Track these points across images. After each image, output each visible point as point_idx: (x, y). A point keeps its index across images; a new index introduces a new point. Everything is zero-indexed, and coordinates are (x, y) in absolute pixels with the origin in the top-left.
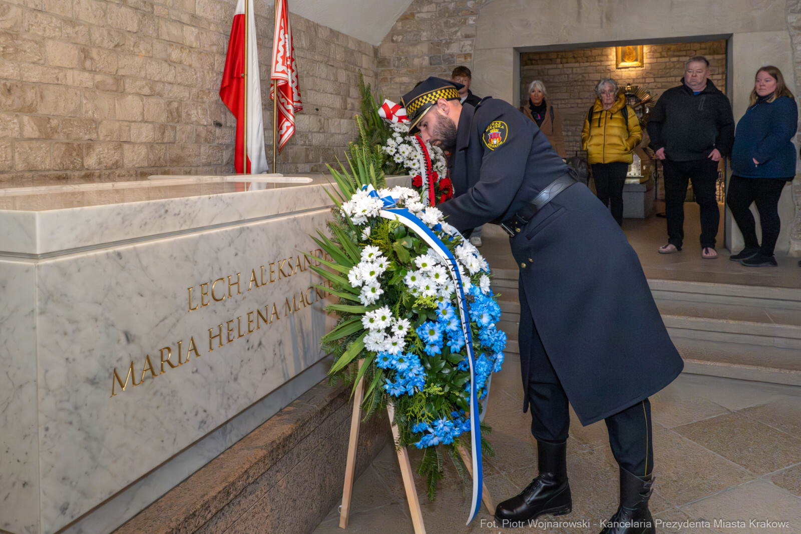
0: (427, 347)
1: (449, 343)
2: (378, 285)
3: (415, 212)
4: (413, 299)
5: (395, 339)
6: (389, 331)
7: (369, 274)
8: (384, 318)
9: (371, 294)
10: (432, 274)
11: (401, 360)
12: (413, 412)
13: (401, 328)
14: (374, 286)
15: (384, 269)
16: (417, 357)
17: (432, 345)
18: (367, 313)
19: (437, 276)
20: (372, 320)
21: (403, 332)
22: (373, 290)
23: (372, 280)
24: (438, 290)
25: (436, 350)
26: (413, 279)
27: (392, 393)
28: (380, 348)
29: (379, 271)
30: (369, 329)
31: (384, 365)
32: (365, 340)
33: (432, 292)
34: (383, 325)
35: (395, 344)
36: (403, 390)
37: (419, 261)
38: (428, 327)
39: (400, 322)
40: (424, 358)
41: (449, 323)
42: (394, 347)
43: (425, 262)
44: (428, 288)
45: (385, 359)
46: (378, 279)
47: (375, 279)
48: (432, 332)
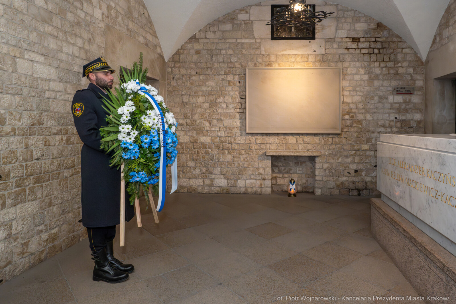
0: (143, 144)
1: (152, 145)
2: (129, 115)
3: (153, 96)
4: (142, 125)
5: (130, 137)
6: (129, 134)
7: (126, 110)
8: (128, 129)
9: (125, 118)
10: (152, 118)
11: (131, 145)
12: (131, 166)
13: (134, 133)
14: (127, 115)
15: (133, 111)
16: (138, 146)
17: (145, 143)
18: (122, 125)
19: (154, 119)
20: (123, 128)
21: (135, 135)
22: (127, 117)
23: (127, 113)
24: (153, 125)
25: (146, 146)
26: (145, 118)
27: (124, 157)
28: (124, 139)
29: (131, 111)
30: (121, 131)
31: (123, 146)
32: (118, 135)
33: (151, 125)
34: (127, 131)
35: (130, 139)
36: (129, 157)
37: (148, 112)
38: (145, 136)
39: (135, 131)
40: (141, 147)
41: (154, 137)
42: (130, 140)
43: (151, 113)
44: (149, 123)
45: (125, 144)
46: (130, 113)
47: (128, 113)
48: (146, 139)
